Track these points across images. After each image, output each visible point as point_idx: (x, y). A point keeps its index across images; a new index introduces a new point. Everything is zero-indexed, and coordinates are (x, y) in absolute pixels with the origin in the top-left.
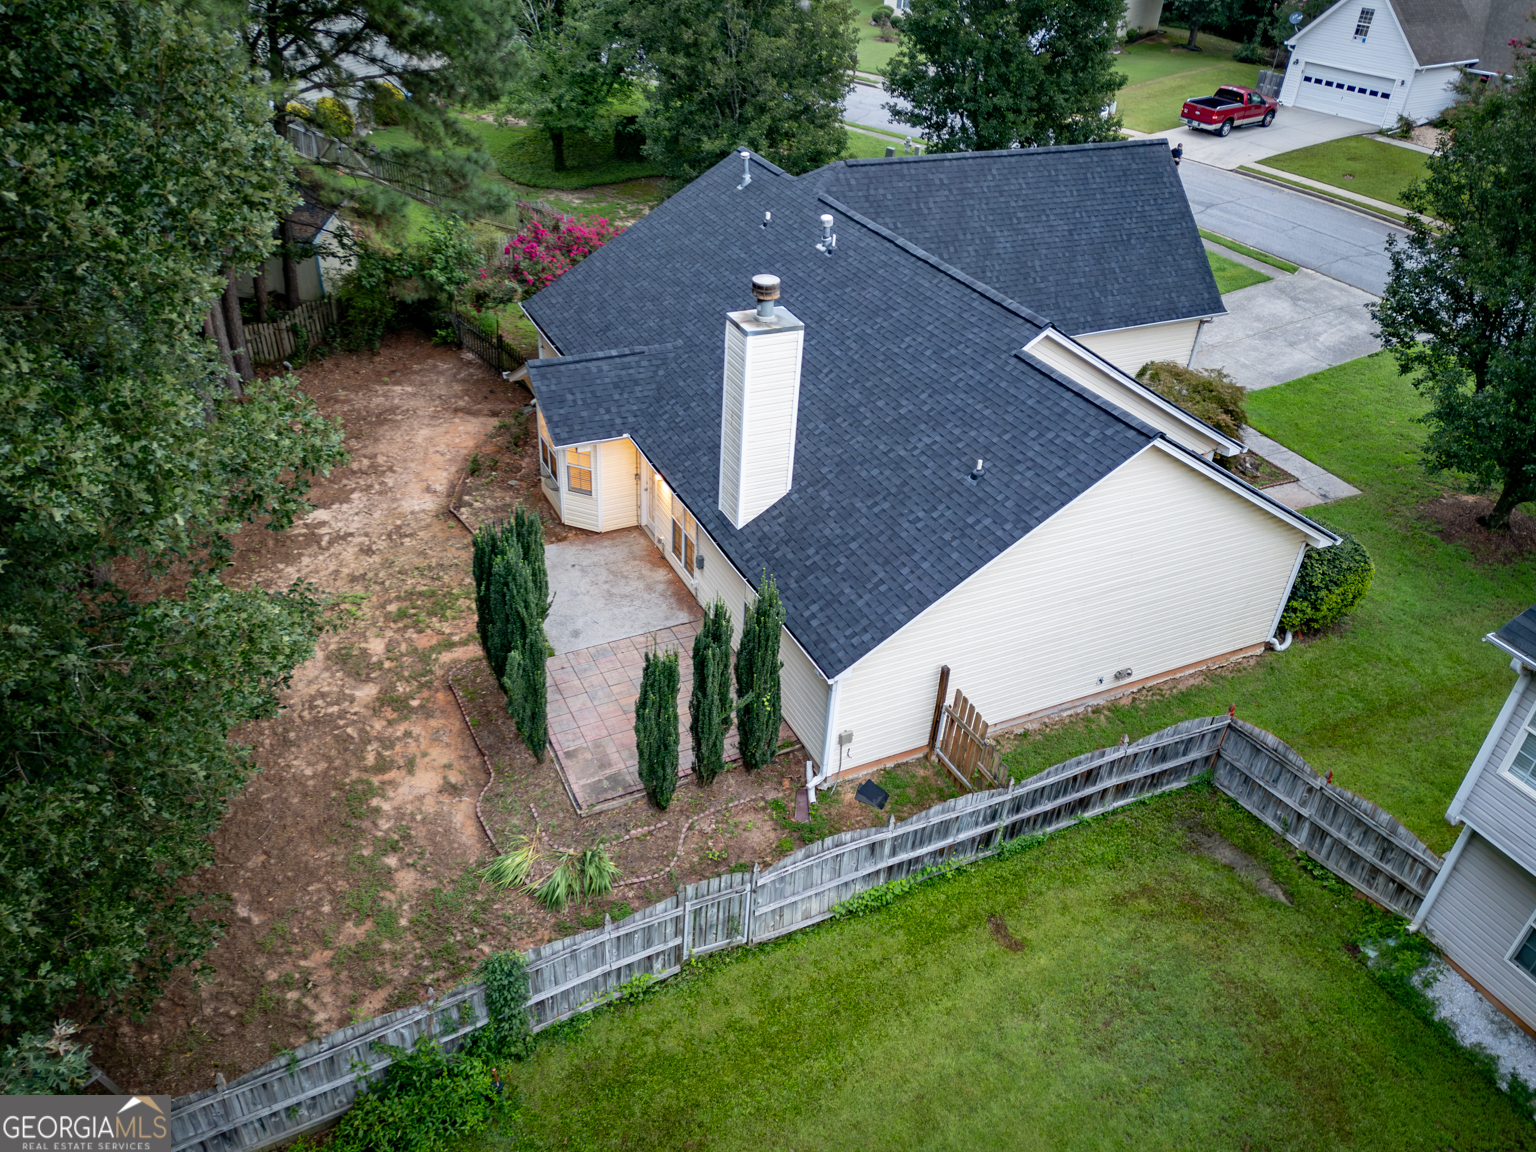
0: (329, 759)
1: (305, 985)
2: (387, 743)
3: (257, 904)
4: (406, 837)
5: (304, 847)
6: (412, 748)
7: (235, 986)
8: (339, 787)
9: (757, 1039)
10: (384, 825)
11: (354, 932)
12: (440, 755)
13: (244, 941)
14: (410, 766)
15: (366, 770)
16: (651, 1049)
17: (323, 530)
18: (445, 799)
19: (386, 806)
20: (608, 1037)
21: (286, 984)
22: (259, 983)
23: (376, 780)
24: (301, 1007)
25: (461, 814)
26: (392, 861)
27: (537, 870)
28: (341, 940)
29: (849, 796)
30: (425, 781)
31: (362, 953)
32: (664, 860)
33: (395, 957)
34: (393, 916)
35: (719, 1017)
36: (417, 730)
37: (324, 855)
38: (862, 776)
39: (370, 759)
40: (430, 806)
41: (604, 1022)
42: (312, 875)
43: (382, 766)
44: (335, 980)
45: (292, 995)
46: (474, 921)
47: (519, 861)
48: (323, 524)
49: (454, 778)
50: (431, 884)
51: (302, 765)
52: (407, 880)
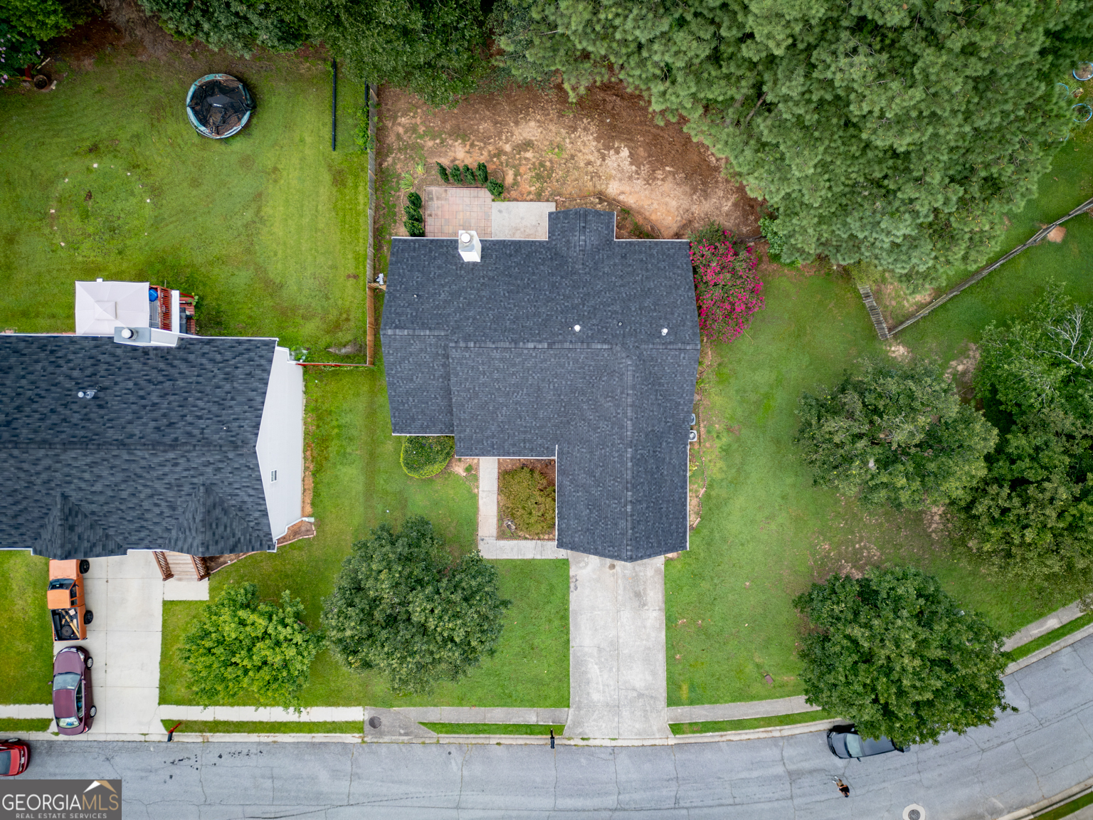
0: (483, 133)
2: (482, 149)
4: (444, 146)
6: (475, 154)
8: (471, 133)
11: (422, 129)
12: (469, 161)
14: (468, 152)
15: (474, 141)
17: (613, 153)
19: (457, 143)
23: (468, 143)
26: (438, 141)
28: (420, 126)
30: (461, 154)
34: (422, 139)
36: (482, 157)
39: (477, 143)
48: (618, 153)
49: (457, 162)
50: (426, 148)
51: (484, 126)
52: (430, 144)
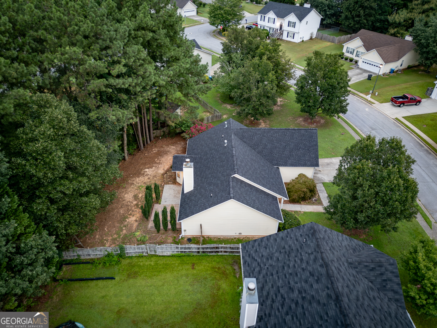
0: (125, 211)
1: (107, 241)
2: (133, 211)
3: (107, 229)
4: (127, 226)
5: (116, 223)
6: (135, 213)
7: (100, 238)
8: (124, 216)
9: (152, 267)
10: (126, 223)
11: (115, 236)
12: (138, 215)
13: (104, 233)
14: (133, 216)
15: (128, 214)
16: (139, 263)
17: (146, 173)
18: (135, 222)
19: (128, 221)
20: (135, 260)
21: (105, 240)
22: (103, 239)
23: (128, 216)
24: (105, 243)
25: (135, 224)
27: (139, 236)
28: (114, 237)
29: (186, 239)
30: (134, 218)
31: (115, 239)
32: (155, 240)
33: (118, 241)
34: (121, 235)
35: (149, 263)
36: (137, 210)
37: (117, 225)
38: (189, 237)
39: (130, 213)
40: (132, 222)
41: (135, 258)
42: (115, 227)
43: (130, 215)
44: (110, 242)
45: (105, 242)
46: (129, 240)
47: (138, 234)
48: (146, 172)
49: (137, 219)
50: (127, 233)
51: (122, 211)
